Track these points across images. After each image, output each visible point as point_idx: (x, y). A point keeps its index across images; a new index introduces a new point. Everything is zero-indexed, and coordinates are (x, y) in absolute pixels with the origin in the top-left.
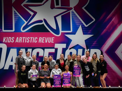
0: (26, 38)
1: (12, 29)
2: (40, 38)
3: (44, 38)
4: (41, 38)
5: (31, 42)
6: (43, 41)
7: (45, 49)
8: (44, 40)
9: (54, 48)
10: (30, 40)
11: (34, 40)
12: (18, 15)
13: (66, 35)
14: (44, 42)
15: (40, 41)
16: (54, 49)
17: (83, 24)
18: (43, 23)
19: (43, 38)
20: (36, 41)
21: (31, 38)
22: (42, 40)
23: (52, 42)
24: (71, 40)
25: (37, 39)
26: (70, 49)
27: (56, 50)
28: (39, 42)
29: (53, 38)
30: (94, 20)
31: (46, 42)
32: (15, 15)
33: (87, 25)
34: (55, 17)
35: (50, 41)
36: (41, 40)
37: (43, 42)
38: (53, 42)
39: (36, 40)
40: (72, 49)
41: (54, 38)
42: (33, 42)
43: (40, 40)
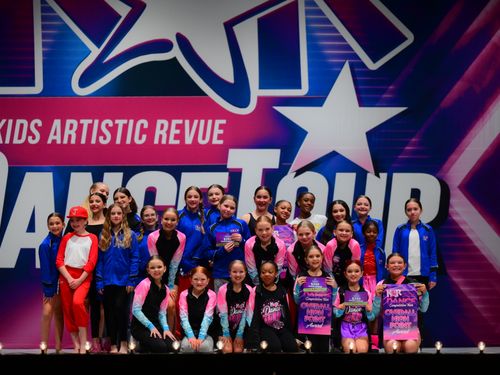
0: (96, 122)
1: (31, 83)
2: (159, 122)
3: (180, 122)
4: (166, 123)
5: (118, 141)
6: (176, 137)
7: (185, 176)
8: (178, 132)
9: (223, 168)
10: (113, 130)
11: (132, 131)
12: (59, 18)
13: (279, 109)
14: (177, 142)
15: (161, 136)
16: (227, 174)
17: (356, 56)
18: (176, 53)
19: (175, 122)
20: (140, 138)
21: (121, 123)
22: (168, 132)
23: (216, 141)
24: (304, 133)
25: (146, 126)
26: (299, 172)
27: (236, 177)
28: (156, 142)
29: (218, 122)
30: (410, 38)
31: (189, 140)
32: (44, 19)
33: (375, 60)
34: (229, 27)
35: (204, 138)
36: (166, 132)
37: (172, 141)
38: (221, 142)
39: (143, 131)
40: (308, 174)
41: (224, 122)
42: (128, 141)
43: (158, 132)
